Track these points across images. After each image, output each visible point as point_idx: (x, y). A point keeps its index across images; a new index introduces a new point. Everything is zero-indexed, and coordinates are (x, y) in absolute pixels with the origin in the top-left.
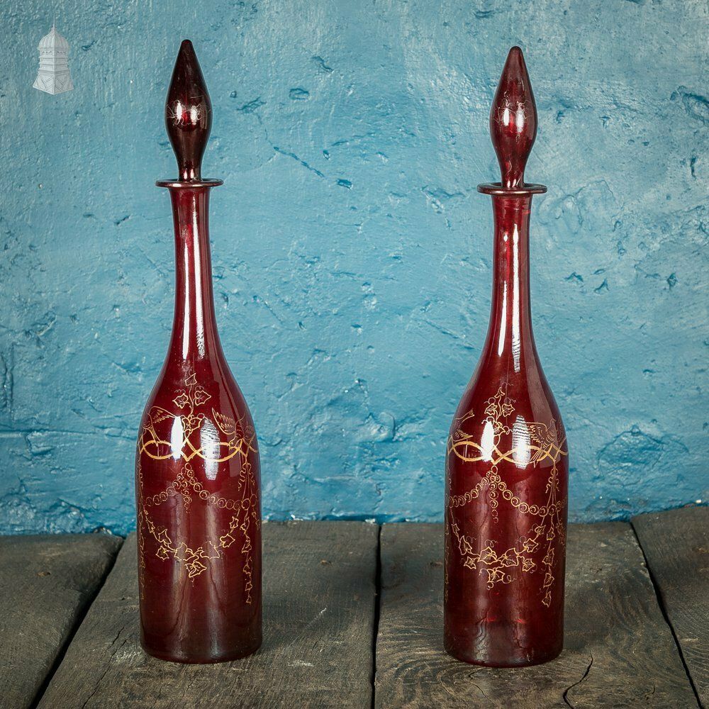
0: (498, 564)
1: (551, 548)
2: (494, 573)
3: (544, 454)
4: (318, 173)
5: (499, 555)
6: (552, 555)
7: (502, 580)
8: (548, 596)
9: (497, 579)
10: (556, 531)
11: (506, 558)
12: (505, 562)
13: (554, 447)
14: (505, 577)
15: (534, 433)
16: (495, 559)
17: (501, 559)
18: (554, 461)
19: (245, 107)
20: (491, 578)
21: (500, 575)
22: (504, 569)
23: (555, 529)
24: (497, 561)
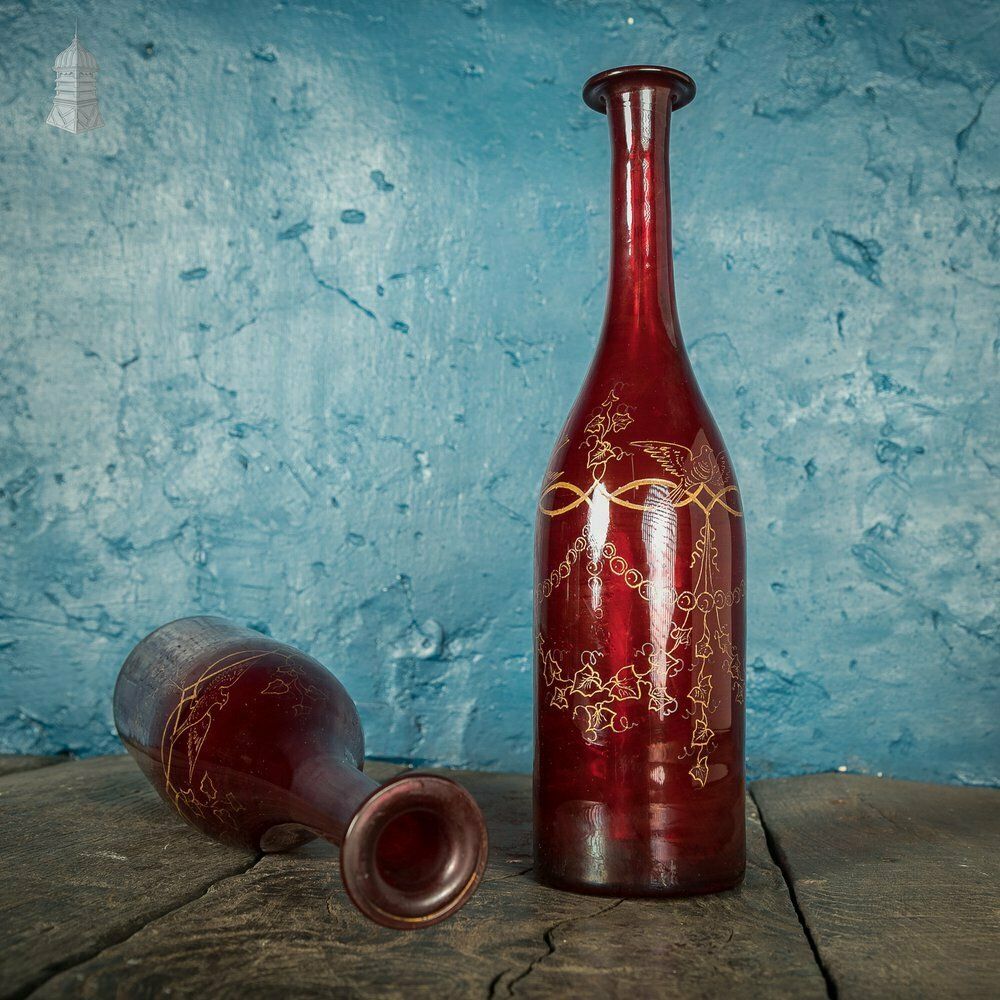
0: (604, 696)
1: (704, 674)
2: (598, 712)
3: (686, 497)
4: (370, 314)
5: (605, 678)
6: (708, 688)
7: (611, 725)
8: (702, 763)
9: (603, 723)
10: (714, 643)
11: (617, 683)
12: (615, 692)
13: (708, 490)
14: (616, 721)
15: (667, 459)
16: (599, 685)
17: (609, 686)
18: (707, 513)
19: (289, 231)
20: (593, 723)
21: (609, 716)
22: (615, 706)
23: (712, 638)
24: (601, 689)
